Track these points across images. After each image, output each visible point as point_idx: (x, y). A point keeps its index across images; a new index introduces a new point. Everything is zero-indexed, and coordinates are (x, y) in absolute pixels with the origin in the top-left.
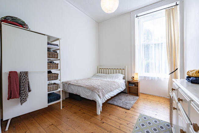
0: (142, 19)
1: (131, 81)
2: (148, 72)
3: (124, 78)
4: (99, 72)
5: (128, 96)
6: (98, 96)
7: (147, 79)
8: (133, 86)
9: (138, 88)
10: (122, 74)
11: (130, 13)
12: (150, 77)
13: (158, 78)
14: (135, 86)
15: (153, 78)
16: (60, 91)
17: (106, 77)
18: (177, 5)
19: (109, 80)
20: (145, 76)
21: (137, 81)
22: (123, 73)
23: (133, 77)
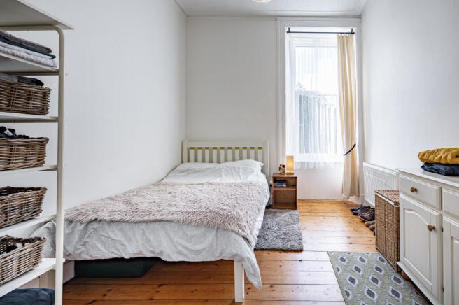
0: (297, 39)
1: (278, 176)
2: (307, 151)
3: (263, 171)
4: (185, 158)
5: (278, 214)
6: (244, 242)
7: (306, 168)
8: (283, 187)
9: (296, 191)
10: (256, 159)
11: (276, 20)
12: (311, 163)
13: (325, 163)
14: (288, 186)
15: (317, 166)
16: (52, 273)
17: (218, 173)
18: (353, 33)
19: (231, 180)
20: (303, 161)
21: (293, 174)
22: (260, 157)
23: (284, 166)
